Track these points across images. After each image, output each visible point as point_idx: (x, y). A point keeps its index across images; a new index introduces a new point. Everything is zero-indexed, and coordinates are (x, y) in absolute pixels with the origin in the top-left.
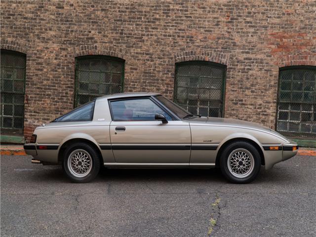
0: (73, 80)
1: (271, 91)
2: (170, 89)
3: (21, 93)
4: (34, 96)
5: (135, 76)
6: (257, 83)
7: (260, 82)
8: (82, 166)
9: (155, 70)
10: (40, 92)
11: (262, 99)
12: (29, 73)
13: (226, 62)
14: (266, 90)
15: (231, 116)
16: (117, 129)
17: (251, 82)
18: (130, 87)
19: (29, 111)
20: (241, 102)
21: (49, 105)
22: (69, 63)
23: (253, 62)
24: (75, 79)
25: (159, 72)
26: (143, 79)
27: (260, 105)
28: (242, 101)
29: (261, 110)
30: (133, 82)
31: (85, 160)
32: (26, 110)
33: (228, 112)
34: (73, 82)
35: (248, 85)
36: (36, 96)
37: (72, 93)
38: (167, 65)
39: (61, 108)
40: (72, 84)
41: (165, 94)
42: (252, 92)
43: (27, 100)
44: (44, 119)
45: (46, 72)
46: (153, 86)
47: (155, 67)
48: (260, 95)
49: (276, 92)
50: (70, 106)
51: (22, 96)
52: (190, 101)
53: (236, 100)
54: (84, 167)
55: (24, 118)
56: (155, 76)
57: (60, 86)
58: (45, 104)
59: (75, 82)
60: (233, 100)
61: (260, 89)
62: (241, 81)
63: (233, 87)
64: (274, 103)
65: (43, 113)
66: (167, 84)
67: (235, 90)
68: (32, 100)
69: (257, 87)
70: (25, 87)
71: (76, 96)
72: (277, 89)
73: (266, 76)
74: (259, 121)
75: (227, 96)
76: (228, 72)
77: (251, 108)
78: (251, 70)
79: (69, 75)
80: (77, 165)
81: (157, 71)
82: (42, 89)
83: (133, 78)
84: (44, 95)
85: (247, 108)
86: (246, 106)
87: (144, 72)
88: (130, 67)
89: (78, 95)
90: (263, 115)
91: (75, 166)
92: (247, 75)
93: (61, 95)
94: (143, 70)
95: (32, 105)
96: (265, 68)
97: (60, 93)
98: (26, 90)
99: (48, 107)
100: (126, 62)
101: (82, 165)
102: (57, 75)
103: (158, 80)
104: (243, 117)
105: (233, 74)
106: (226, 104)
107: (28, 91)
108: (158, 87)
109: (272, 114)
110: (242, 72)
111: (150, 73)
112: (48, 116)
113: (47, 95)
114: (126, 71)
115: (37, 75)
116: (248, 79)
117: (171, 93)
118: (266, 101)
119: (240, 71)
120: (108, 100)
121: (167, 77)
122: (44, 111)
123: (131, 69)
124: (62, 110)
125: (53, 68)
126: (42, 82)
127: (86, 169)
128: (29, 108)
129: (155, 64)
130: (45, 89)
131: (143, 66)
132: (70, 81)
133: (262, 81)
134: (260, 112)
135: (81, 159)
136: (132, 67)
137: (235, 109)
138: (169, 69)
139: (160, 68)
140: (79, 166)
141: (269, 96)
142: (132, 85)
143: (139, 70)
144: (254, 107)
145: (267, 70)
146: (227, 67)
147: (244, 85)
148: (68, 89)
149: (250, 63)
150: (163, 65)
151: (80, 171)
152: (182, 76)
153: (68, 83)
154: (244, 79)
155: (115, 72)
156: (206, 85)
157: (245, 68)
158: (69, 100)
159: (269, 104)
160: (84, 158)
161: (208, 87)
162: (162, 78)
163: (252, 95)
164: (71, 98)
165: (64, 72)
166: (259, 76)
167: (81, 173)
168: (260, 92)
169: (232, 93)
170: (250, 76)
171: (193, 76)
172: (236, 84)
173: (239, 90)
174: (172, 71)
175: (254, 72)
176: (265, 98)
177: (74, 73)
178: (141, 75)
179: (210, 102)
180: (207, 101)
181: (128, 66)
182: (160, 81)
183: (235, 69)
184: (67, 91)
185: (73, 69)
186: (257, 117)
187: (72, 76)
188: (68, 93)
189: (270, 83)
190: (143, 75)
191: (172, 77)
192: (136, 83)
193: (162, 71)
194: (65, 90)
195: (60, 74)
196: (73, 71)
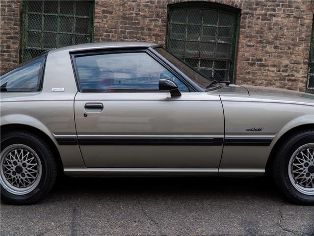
0: (18, 27)
1: (301, 48)
5: (109, 23)
6: (283, 35)
7: (286, 34)
8: (23, 175)
9: (139, 14)
11: (288, 57)
13: (241, 4)
14: (294, 45)
15: (245, 81)
16: (87, 107)
17: (275, 34)
18: (102, 39)
20: (259, 62)
23: (278, 5)
24: (21, 25)
25: (144, 17)
26: (122, 28)
27: (286, 66)
28: (261, 60)
29: (286, 74)
30: (107, 32)
31: (28, 164)
33: (241, 76)
34: (17, 30)
35: (271, 38)
37: (16, 46)
38: (156, 7)
40: (16, 33)
42: (276, 47)
46: (136, 37)
47: (139, 11)
48: (286, 53)
49: (309, 48)
52: (187, 59)
53: (252, 60)
54: (27, 177)
56: (139, 24)
59: (21, 30)
60: (248, 60)
61: (286, 45)
62: (260, 32)
63: (249, 41)
64: (305, 63)
66: (156, 35)
67: (252, 44)
69: (283, 41)
71: (22, 51)
72: (309, 44)
73: (295, 25)
75: (240, 53)
76: (243, 18)
77: (273, 71)
78: (274, 16)
79: (12, 19)
80: (14, 173)
81: (141, 16)
83: (106, 26)
85: (268, 70)
86: (267, 68)
87: (123, 17)
88: (103, 9)
89: (26, 50)
90: (290, 80)
91: (11, 174)
92: (270, 23)
94: (121, 14)
96: (295, 14)
101: (23, 172)
105: (250, 22)
106: (238, 65)
109: (301, 79)
110: (263, 20)
111: (132, 19)
114: (96, 15)
116: (270, 29)
118: (295, 61)
120: (71, 53)
121: (156, 26)
123: (104, 11)
127: (32, 180)
129: (139, 5)
131: (121, 8)
132: (13, 28)
133: (289, 32)
134: (286, 76)
135: (21, 162)
136: (104, 9)
137: (251, 71)
138: (159, 12)
139: (145, 11)
140: (17, 174)
141: (298, 54)
142: (105, 37)
143: (116, 14)
144: (278, 69)
145: (297, 16)
146: (242, 12)
147: (265, 38)
148: (9, 41)
149: (274, 6)
150: (150, 7)
151: (20, 183)
152: (177, 24)
153: (11, 32)
154: (265, 29)
155: (80, 17)
156: (211, 38)
157: (266, 13)
158: (13, 57)
159: (298, 65)
160: (26, 160)
161: (213, 41)
162: (149, 27)
163: (275, 52)
164: (14, 54)
165: (4, 15)
166: (286, 26)
167: (21, 186)
168: (287, 48)
169: (248, 49)
170: (274, 25)
171: (193, 24)
172: (253, 37)
173: (258, 45)
174: (163, 16)
175: (280, 19)
176: (293, 56)
177: (19, 17)
178: (118, 22)
179: (216, 61)
180: (212, 61)
181: (99, 8)
182: (145, 30)
183: (253, 15)
184: (8, 43)
185: (18, 11)
186: (281, 83)
187: (16, 21)
188: (10, 46)
189: (301, 36)
190: (122, 21)
191: (163, 26)
192: (110, 32)
193: (148, 16)
194: (6, 42)
196: (17, 14)
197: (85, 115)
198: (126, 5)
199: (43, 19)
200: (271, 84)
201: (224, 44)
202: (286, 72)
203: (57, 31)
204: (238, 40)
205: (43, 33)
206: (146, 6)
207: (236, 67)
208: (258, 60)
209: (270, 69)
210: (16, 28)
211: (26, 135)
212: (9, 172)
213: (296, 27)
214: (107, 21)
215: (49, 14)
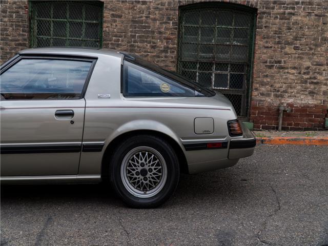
0: (26, 34)
1: (324, 48)
2: (171, 46)
5: (119, 27)
6: (304, 35)
7: (307, 33)
9: (149, 17)
11: (310, 59)
13: (257, 3)
14: (316, 45)
15: (263, 85)
17: (295, 34)
18: (111, 44)
20: (278, 65)
22: (19, 8)
23: (297, 3)
24: (30, 32)
25: (155, 20)
26: (131, 32)
27: (308, 68)
28: (279, 62)
29: (308, 76)
30: (116, 36)
33: (258, 79)
35: (290, 39)
38: (167, 9)
40: (25, 40)
41: (163, 54)
42: (296, 48)
46: (146, 42)
47: (149, 14)
48: (307, 54)
52: (201, 63)
53: (270, 62)
56: (149, 27)
57: (7, 43)
59: (30, 36)
60: (266, 62)
61: (307, 45)
62: (278, 32)
63: (267, 42)
66: (167, 39)
67: (270, 45)
69: (303, 41)
73: (317, 23)
74: (307, 93)
75: (257, 56)
76: (259, 18)
77: (293, 74)
78: (293, 14)
79: (20, 26)
81: (152, 19)
83: (115, 30)
85: (288, 72)
86: (286, 71)
88: (111, 13)
90: (312, 83)
92: (289, 23)
94: (131, 17)
96: (316, 12)
100: (105, 5)
104: (281, 87)
105: (267, 22)
106: (255, 68)
108: (154, 43)
109: (324, 82)
110: (281, 19)
111: (141, 22)
114: (104, 19)
116: (289, 29)
117: (173, 52)
118: (316, 62)
119: (277, 17)
121: (167, 29)
123: (113, 15)
129: (149, 8)
131: (130, 11)
132: (21, 35)
133: (310, 31)
134: (307, 79)
136: (114, 13)
137: (269, 74)
138: (170, 15)
139: (155, 14)
141: (321, 54)
142: (114, 41)
143: (125, 17)
144: (298, 71)
145: (319, 14)
146: (258, 12)
147: (283, 38)
148: (18, 48)
149: (293, 4)
150: (160, 10)
152: (189, 27)
153: (19, 38)
154: (284, 28)
155: (90, 22)
156: (226, 39)
157: (285, 12)
159: (321, 67)
161: (228, 43)
162: (159, 30)
163: (296, 54)
165: (12, 22)
166: (307, 25)
168: (308, 49)
169: (265, 51)
170: (293, 24)
171: (207, 26)
172: (271, 38)
173: (276, 47)
174: (174, 19)
175: (300, 18)
176: (315, 57)
177: (27, 24)
178: (127, 26)
179: (232, 65)
180: (227, 64)
181: (108, 12)
182: (156, 34)
183: (270, 14)
184: (17, 50)
185: (26, 17)
186: (302, 86)
187: (24, 27)
189: (323, 35)
190: (131, 25)
191: (174, 28)
192: (120, 37)
193: (159, 19)
194: (15, 48)
195: (7, 25)
196: (25, 20)
198: (135, 8)
199: (52, 24)
200: (291, 87)
201: (240, 46)
202: (308, 74)
203: (66, 37)
204: (255, 41)
205: (52, 40)
206: (156, 8)
207: (253, 71)
208: (276, 62)
209: (290, 71)
210: (25, 35)
213: (317, 26)
214: (116, 25)
215: (58, 20)
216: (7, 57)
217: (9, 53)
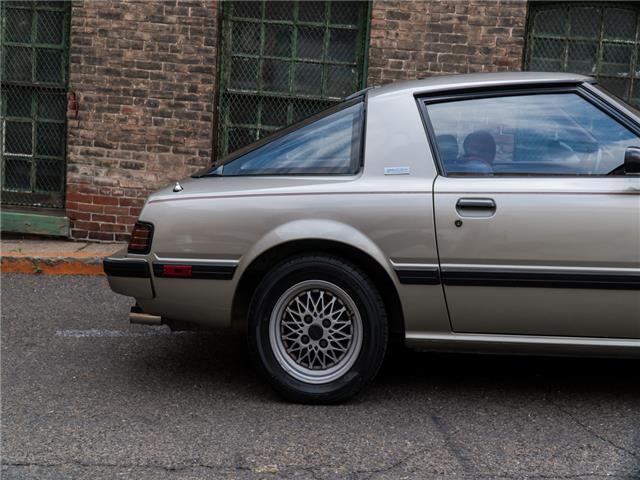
3: (57, 85)
4: (94, 95)
5: (402, 37)
8: (324, 344)
9: (465, 18)
10: (112, 83)
12: (79, 24)
16: (461, 207)
18: (385, 72)
19: (80, 140)
21: (141, 123)
24: (219, 45)
25: (477, 24)
26: (427, 48)
30: (395, 56)
31: (335, 322)
32: (71, 138)
34: (212, 55)
36: (101, 95)
37: (210, 87)
38: (503, 3)
39: (177, 134)
40: (210, 60)
43: (76, 107)
44: (126, 166)
45: (133, 23)
46: (457, 68)
47: (466, 12)
50: (205, 127)
51: (59, 98)
54: (330, 347)
55: (66, 160)
56: (464, 39)
57: (173, 67)
58: (130, 121)
59: (218, 53)
65: (123, 148)
66: (502, 63)
68: (90, 107)
70: (67, 68)
71: (221, 97)
79: (200, 32)
81: (470, 23)
82: (119, 74)
83: (395, 44)
84: (126, 92)
87: (430, 26)
88: (388, 8)
89: (227, 95)
91: (298, 340)
93: (175, 93)
94: (428, 18)
95: (90, 124)
97: (173, 87)
98: (73, 76)
99: (137, 129)
101: (325, 337)
102: (163, 34)
103: (472, 49)
107: (78, 81)
111: (450, 28)
112: (138, 157)
113: (137, 93)
114: (374, 22)
115: (104, 32)
120: (417, 96)
121: (500, 43)
122: (126, 141)
123: (391, 14)
124: (178, 139)
125: (154, 11)
126: (120, 55)
127: (339, 354)
128: (82, 132)
130: (128, 74)
131: (428, 6)
132: (203, 51)
135: (321, 316)
136: (392, 8)
138: (510, 15)
139: (479, 12)
140: (312, 342)
142: (392, 67)
143: (416, 18)
148: (196, 77)
150: (490, 4)
151: (317, 359)
152: (546, 39)
153: (199, 58)
155: (340, 26)
156: (621, 67)
158: (202, 110)
160: (331, 314)
161: (625, 74)
162: (486, 45)
164: (205, 104)
165: (185, 23)
167: (317, 365)
171: (581, 38)
174: (517, 23)
177: (215, 28)
178: (419, 35)
181: (381, 7)
182: (477, 52)
184: (194, 81)
185: (214, 15)
187: (210, 35)
188: (197, 87)
190: (428, 35)
191: (517, 42)
192: (403, 58)
193: (486, 23)
194: (188, 78)
195: (173, 29)
196: (212, 21)
197: (459, 223)
199: (263, 31)
203: (291, 57)
205: (262, 62)
210: (210, 51)
211: (334, 263)
212: (296, 336)
214: (397, 34)
215: (276, 22)
216: (172, 93)
217: (177, 86)
